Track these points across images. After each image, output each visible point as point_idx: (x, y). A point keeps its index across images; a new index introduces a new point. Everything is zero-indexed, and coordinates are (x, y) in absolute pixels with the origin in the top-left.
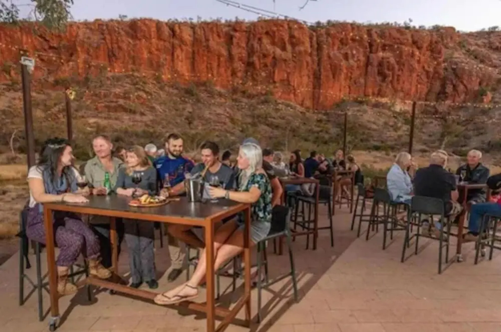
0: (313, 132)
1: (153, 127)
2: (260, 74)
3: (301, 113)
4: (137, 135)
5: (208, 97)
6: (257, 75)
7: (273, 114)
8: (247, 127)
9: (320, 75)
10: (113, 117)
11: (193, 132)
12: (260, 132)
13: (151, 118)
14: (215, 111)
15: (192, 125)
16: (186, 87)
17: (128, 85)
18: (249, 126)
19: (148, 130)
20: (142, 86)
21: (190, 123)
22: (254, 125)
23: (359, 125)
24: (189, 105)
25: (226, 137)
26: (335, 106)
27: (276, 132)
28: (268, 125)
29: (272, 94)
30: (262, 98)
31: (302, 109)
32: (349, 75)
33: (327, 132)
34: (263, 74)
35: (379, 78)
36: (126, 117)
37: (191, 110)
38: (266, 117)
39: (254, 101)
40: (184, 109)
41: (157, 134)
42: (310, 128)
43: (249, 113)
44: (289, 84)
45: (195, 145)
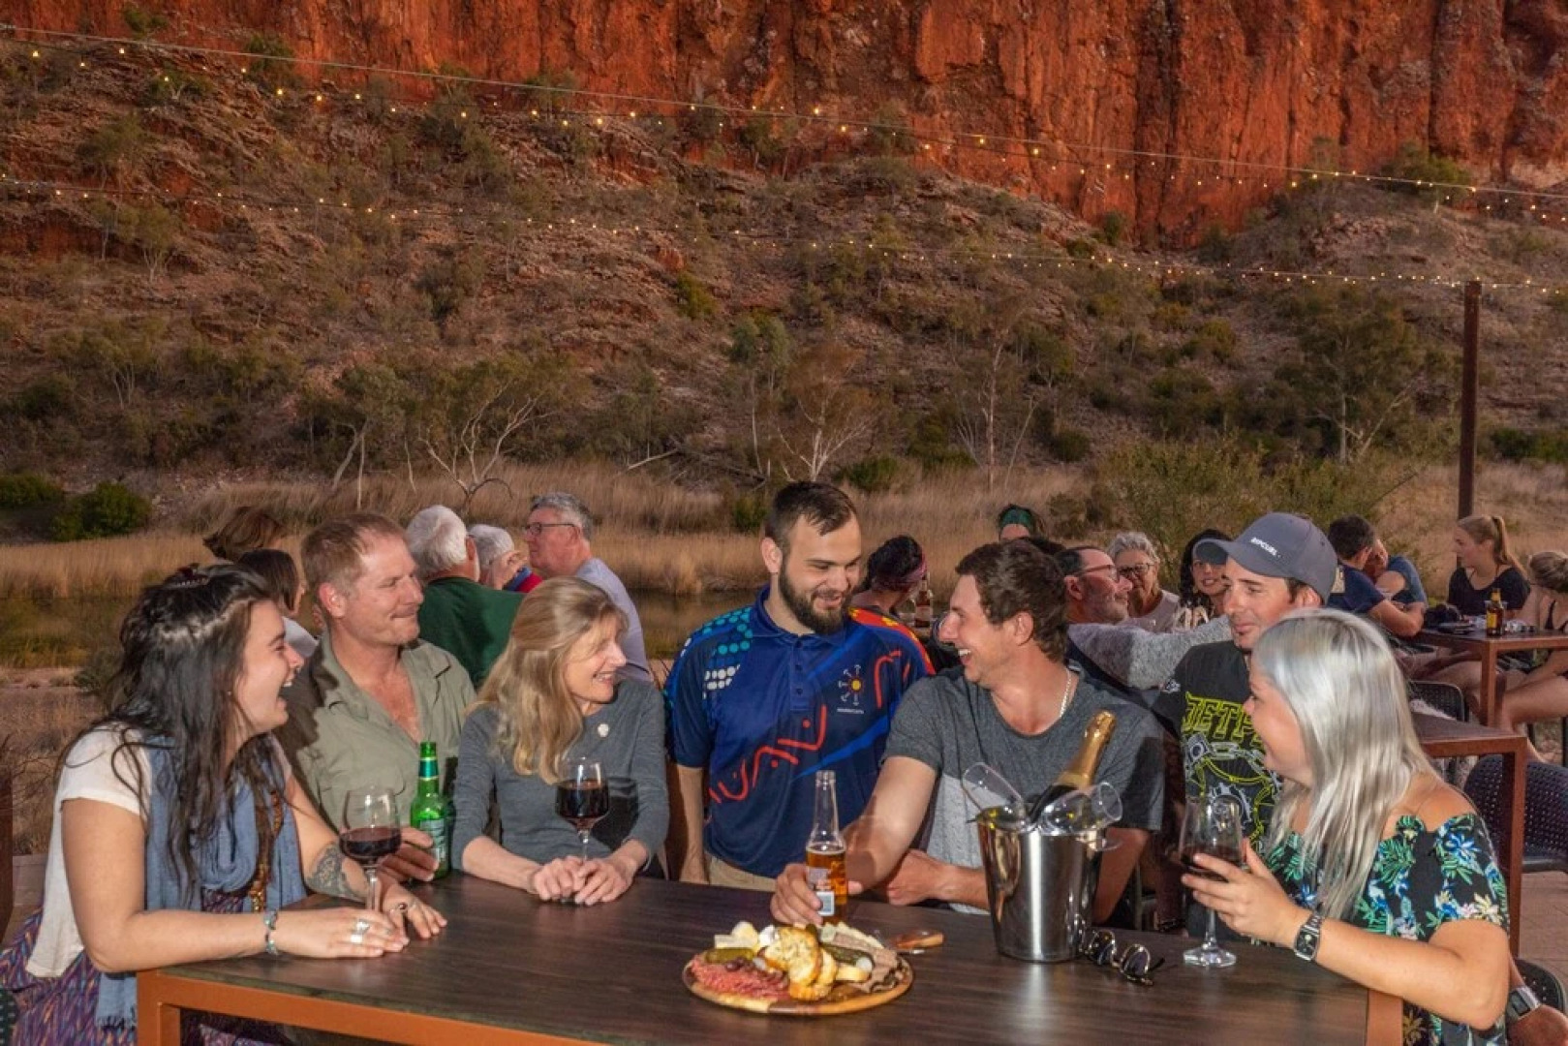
0: (1141, 359)
1: (237, 337)
2: (838, 39)
3: (1070, 247)
4: (146, 378)
5: (545, 163)
6: (818, 38)
7: (913, 256)
8: (766, 333)
9: (1175, 39)
10: (20, 279)
11: (462, 359)
12: (836, 359)
13: (227, 281)
14: (583, 242)
15: (451, 323)
16: (423, 111)
17: (104, 105)
18: (778, 325)
19: (212, 349)
20: (179, 107)
21: (442, 311)
22: (803, 316)
23: (1411, 318)
24: (437, 210)
25: (646, 386)
26: (1264, 212)
27: (931, 358)
28: (883, 319)
29: (903, 145)
30: (849, 166)
31: (1080, 229)
32: (1342, 33)
33: (1221, 358)
34: (854, 35)
35: (1508, 54)
36: (87, 278)
37: (446, 238)
38: (871, 277)
39: (802, 186)
40: (410, 233)
41: (262, 373)
42: (1119, 333)
43: (774, 251)
44: (1000, 88)
45: (474, 432)
